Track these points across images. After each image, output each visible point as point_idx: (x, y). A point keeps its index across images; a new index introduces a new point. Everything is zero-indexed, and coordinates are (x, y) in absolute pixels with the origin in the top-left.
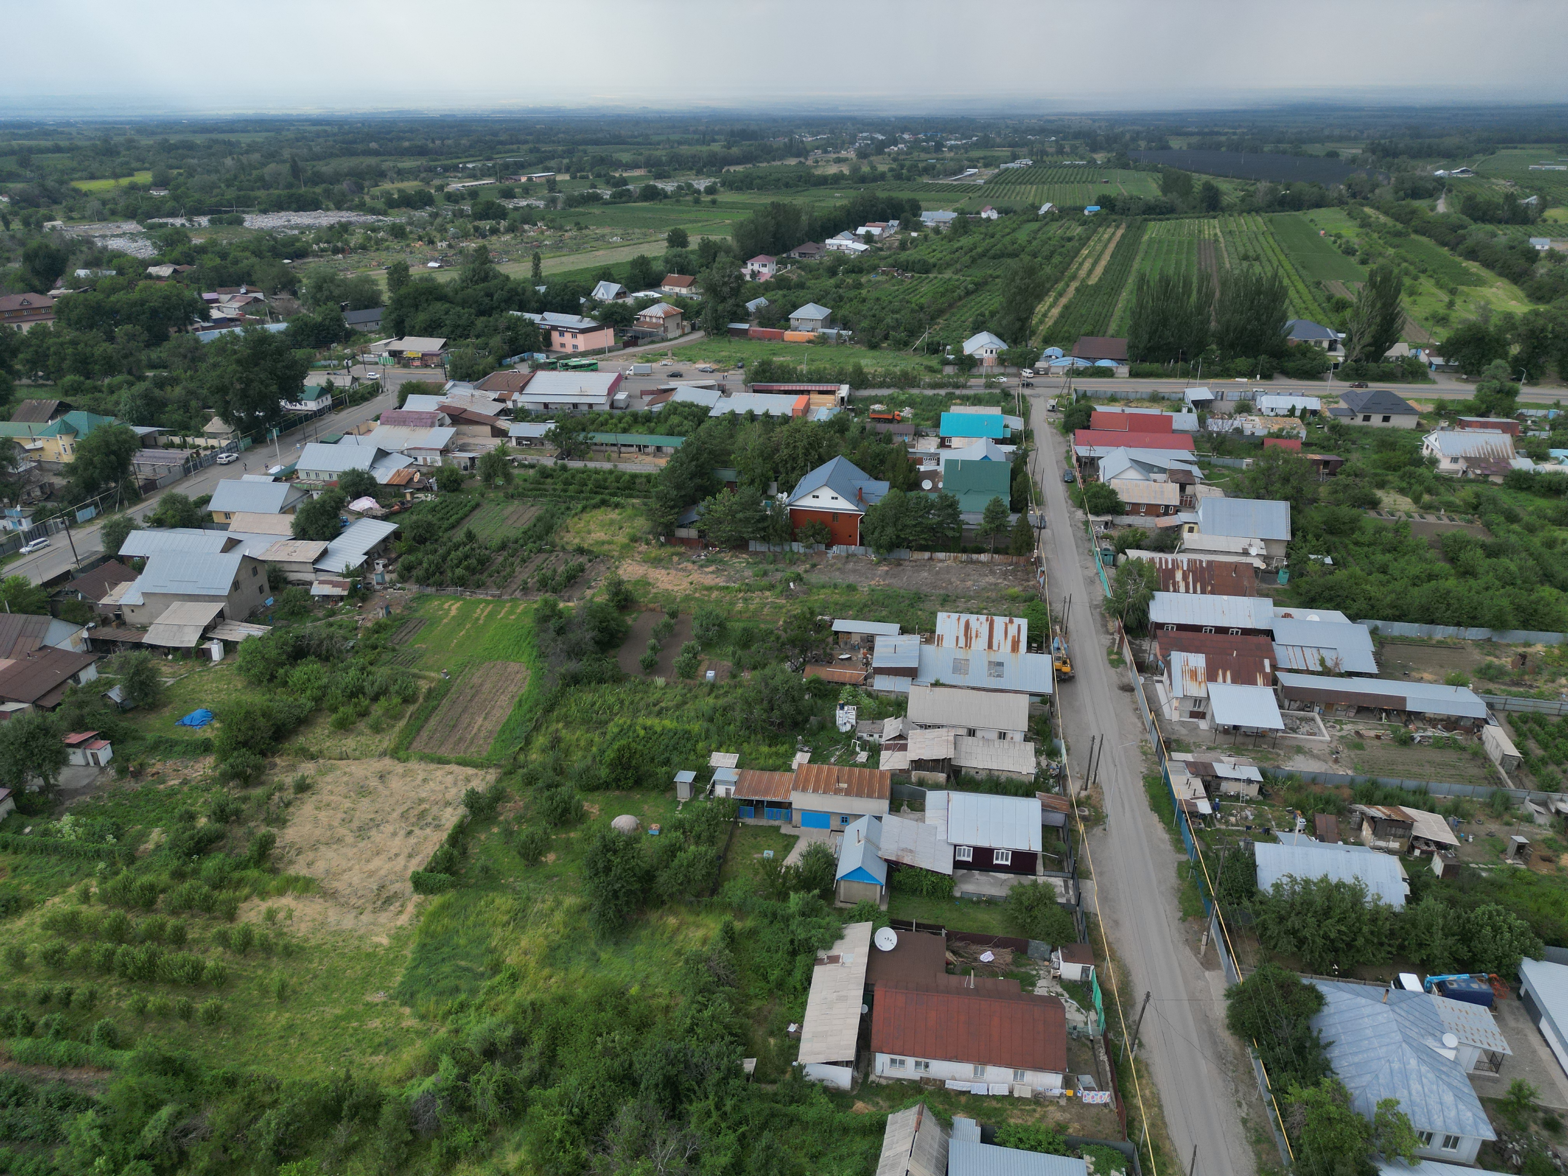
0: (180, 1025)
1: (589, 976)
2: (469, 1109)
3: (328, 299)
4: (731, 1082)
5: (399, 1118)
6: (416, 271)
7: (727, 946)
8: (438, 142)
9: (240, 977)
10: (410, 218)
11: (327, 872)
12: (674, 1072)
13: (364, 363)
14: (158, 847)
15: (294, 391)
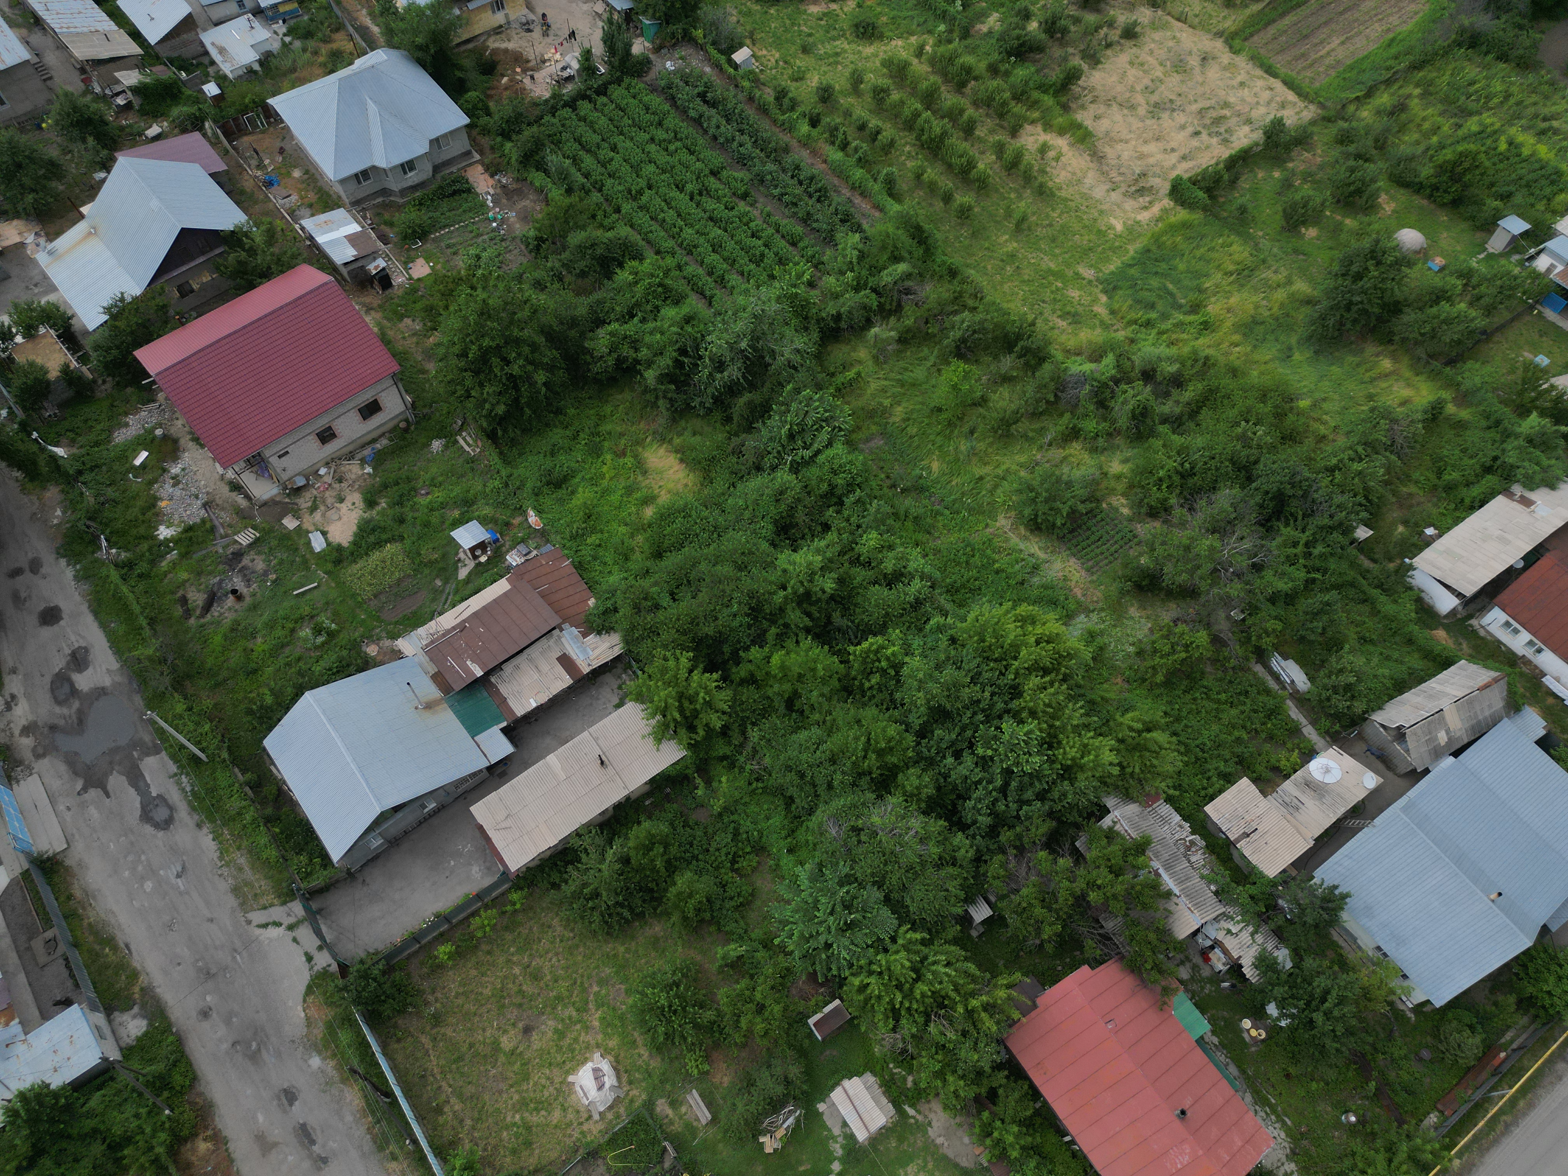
0: (939, 205)
1: (1270, 366)
2: (1106, 408)
4: (1335, 535)
5: (1052, 380)
7: (1423, 421)
9: (997, 191)
11: (1107, 133)
12: (1290, 492)
14: (990, 32)
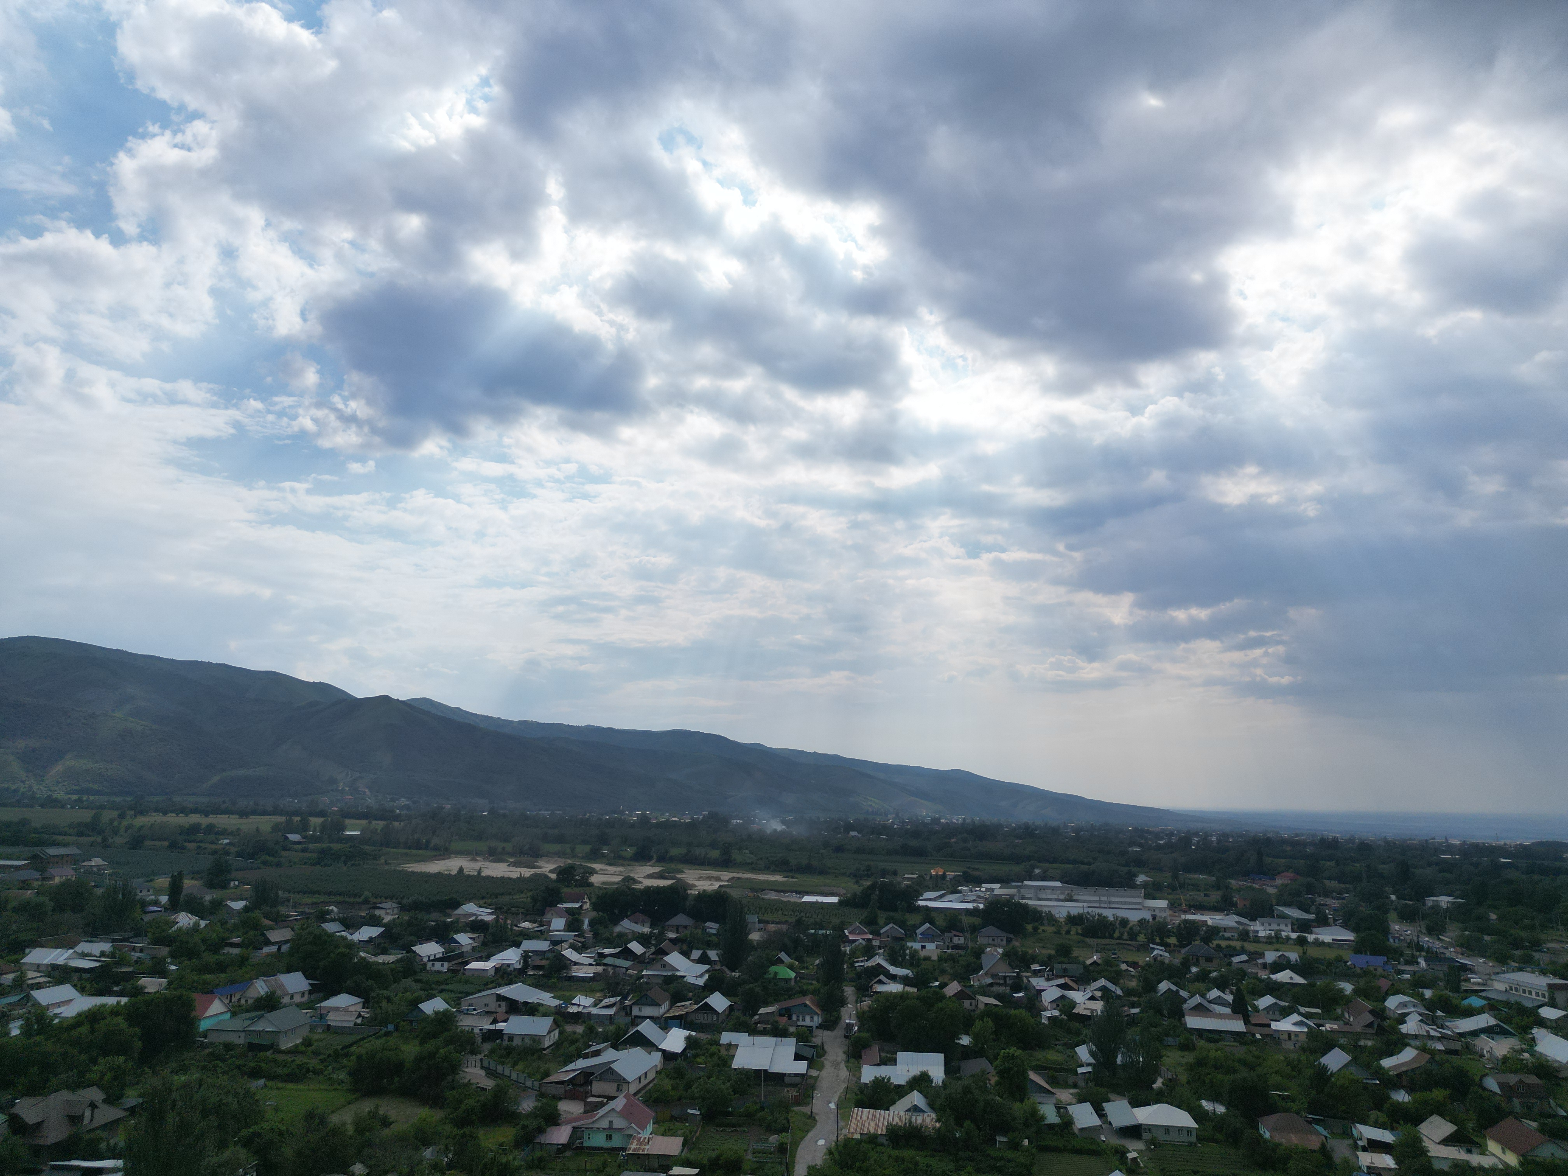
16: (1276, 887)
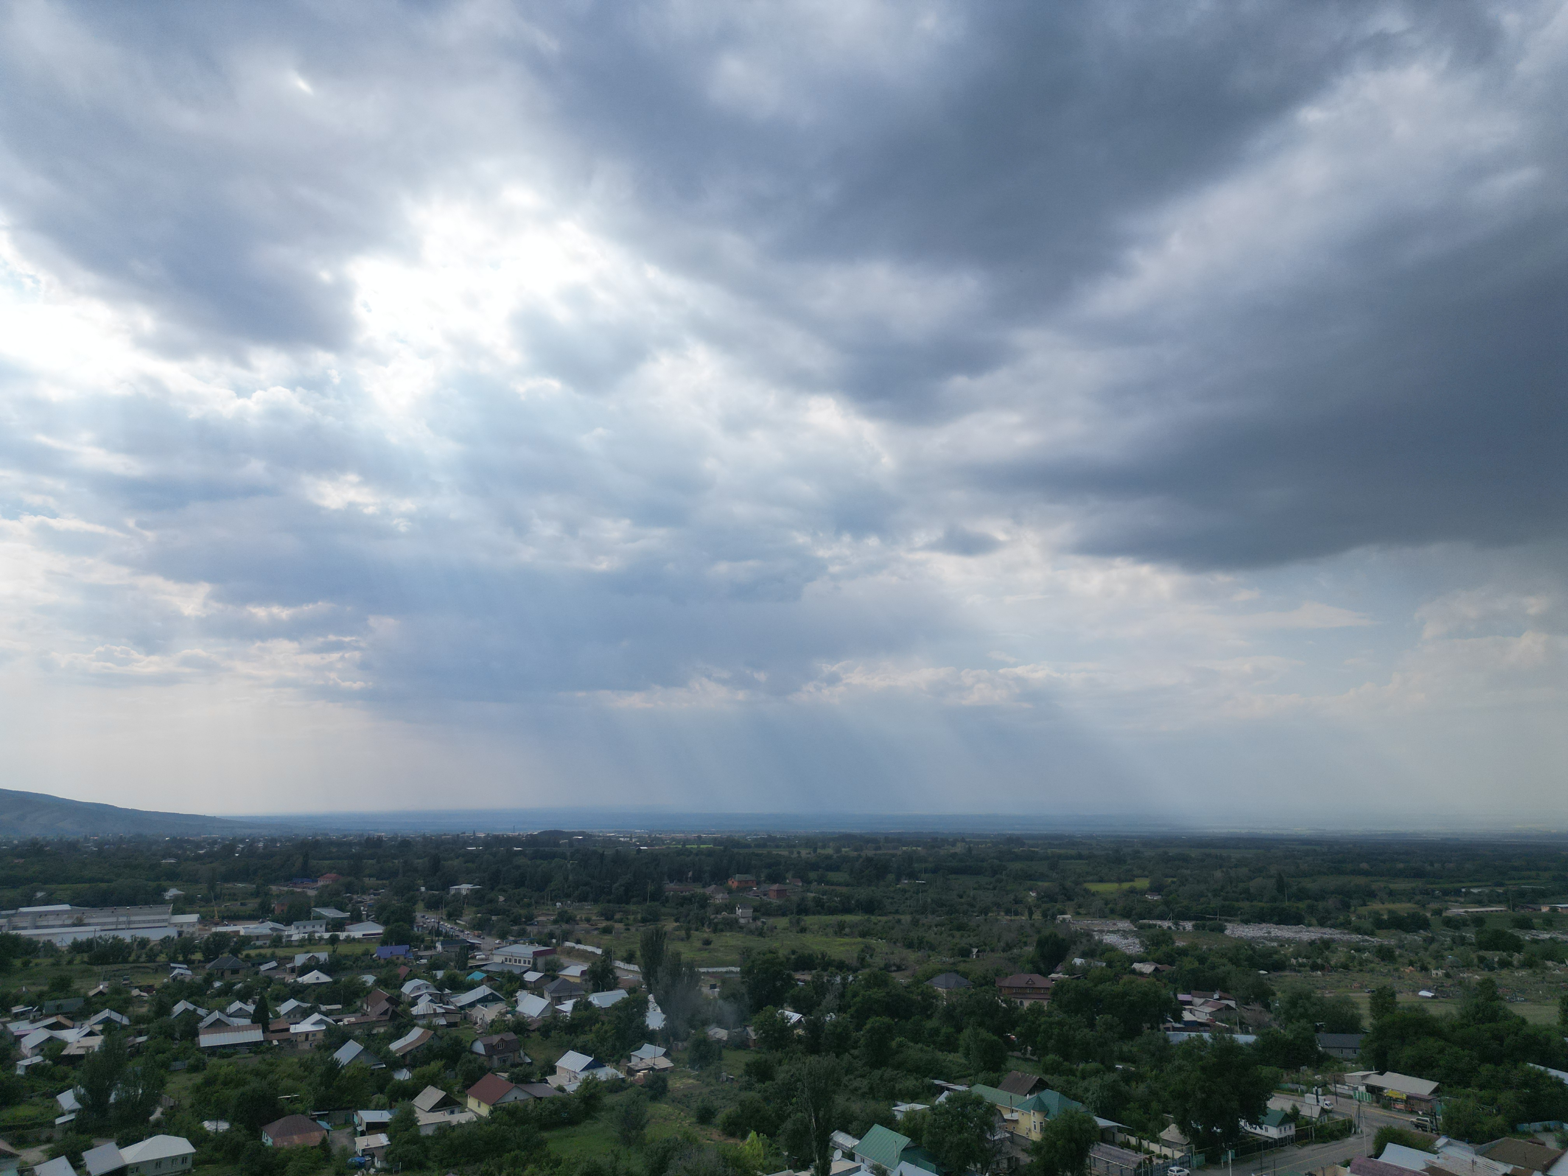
3: (1301, 1016)
6: (1404, 999)
8: (1437, 865)
10: (1400, 940)
13: (1336, 1094)
15: (1257, 1114)
16: (317, 889)
